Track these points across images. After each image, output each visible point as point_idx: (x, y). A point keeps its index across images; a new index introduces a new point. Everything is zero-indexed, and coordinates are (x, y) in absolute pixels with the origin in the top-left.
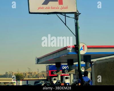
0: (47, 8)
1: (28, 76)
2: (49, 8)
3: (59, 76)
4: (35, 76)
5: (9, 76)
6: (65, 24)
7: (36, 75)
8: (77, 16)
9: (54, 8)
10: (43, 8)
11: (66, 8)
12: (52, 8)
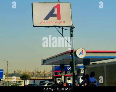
0: (48, 22)
1: (37, 75)
2: (49, 23)
3: (63, 77)
4: (43, 75)
5: (18, 75)
6: (63, 35)
7: (45, 75)
8: (72, 29)
9: (53, 22)
10: (44, 23)
11: (64, 22)
12: (52, 22)
